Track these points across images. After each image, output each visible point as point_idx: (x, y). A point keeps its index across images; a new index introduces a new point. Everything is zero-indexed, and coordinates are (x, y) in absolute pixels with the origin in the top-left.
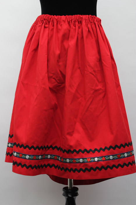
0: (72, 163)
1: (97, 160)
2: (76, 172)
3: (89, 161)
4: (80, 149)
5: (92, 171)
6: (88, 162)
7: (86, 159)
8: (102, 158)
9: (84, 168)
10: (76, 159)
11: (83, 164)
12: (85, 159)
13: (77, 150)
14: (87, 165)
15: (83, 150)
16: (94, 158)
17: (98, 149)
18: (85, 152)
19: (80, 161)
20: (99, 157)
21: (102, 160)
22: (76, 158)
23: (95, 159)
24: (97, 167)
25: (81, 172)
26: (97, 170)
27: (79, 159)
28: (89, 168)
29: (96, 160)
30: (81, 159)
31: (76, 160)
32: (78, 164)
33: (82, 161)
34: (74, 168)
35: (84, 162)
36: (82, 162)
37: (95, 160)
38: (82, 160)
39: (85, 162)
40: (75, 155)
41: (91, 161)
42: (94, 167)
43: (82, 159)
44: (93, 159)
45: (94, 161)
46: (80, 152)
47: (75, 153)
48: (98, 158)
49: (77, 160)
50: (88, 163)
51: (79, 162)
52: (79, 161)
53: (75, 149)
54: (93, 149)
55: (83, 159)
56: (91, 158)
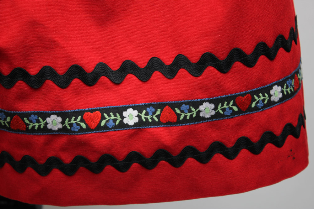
0: (9, 129)
1: (136, 120)
2: (30, 170)
3: (94, 125)
4: (47, 63)
5: (109, 168)
6: (88, 129)
7: (81, 113)
8: (158, 112)
9: (67, 158)
10: (28, 115)
11: (63, 141)
12: (76, 114)
13: (33, 70)
14: (83, 144)
15: (61, 69)
16: (120, 111)
17: (142, 62)
18: (76, 82)
19: (49, 126)
20: (145, 107)
21: (159, 123)
22: (25, 107)
23: (125, 114)
24: (136, 153)
25: (56, 174)
26: (135, 166)
27: (45, 116)
28: (93, 158)
29: (131, 123)
30: (53, 117)
31: (27, 121)
32: (40, 139)
33: (60, 126)
34: (19, 153)
35: (70, 131)
36: (59, 130)
37: (125, 121)
38: (60, 119)
39: (76, 129)
40: (22, 97)
41: (106, 127)
42: (122, 153)
43: (58, 115)
44: (113, 117)
45: (122, 125)
46: (49, 82)
47: (21, 85)
48: (139, 109)
49: (33, 117)
50: (90, 135)
51: (45, 129)
52: (42, 123)
53: (18, 64)
54: (115, 66)
55: (64, 116)
56: (102, 111)
